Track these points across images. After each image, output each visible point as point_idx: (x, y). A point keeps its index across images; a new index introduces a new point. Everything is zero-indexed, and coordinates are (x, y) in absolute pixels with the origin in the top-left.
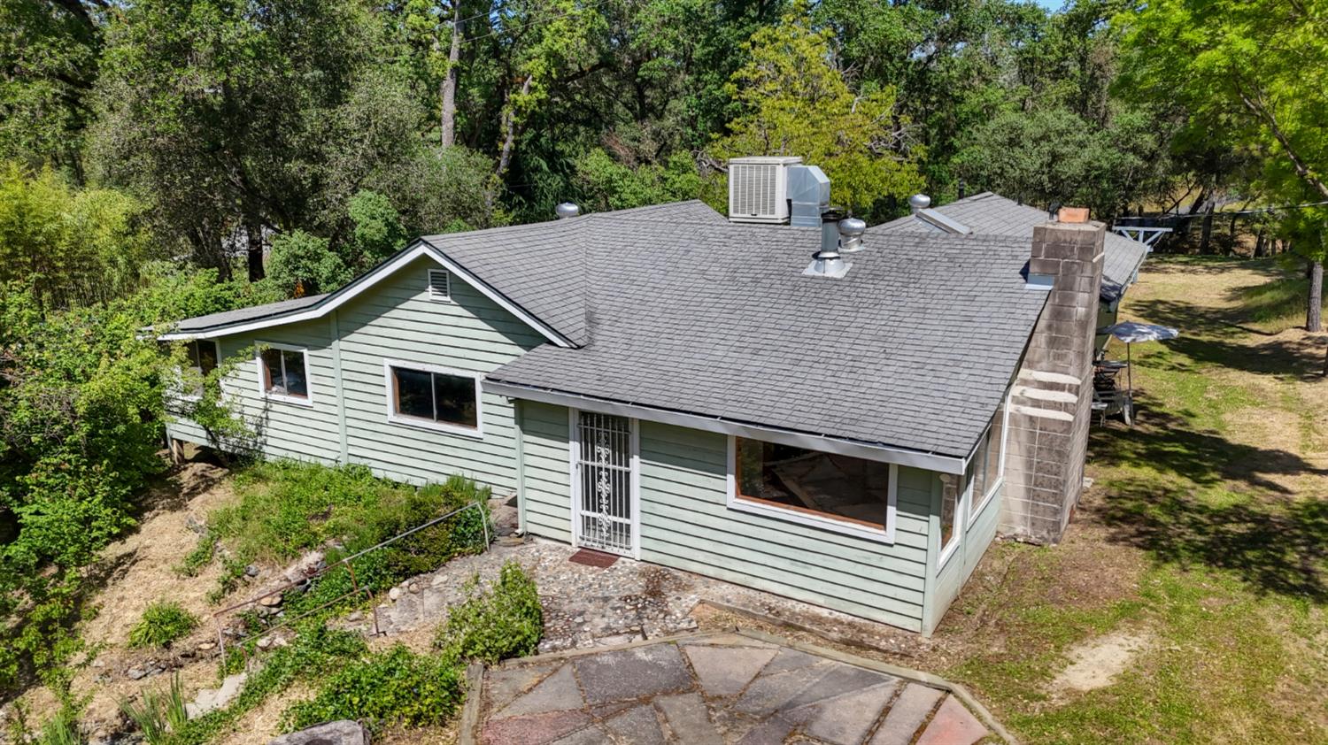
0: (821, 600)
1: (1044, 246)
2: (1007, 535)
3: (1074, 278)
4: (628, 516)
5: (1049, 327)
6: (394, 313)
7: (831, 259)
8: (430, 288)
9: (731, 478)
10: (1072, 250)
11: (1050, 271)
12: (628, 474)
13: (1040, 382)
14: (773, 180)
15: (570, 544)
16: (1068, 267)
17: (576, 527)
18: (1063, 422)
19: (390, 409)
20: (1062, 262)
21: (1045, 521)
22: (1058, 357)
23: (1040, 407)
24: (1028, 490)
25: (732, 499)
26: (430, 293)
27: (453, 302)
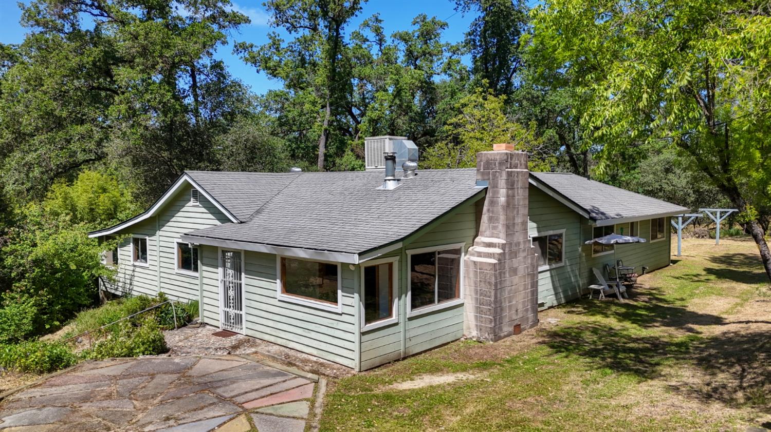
0: (315, 352)
1: (482, 163)
2: (468, 337)
3: (498, 181)
4: (241, 310)
5: (488, 210)
6: (180, 214)
7: (389, 180)
8: (192, 199)
9: (278, 281)
10: (495, 165)
11: (486, 177)
12: (241, 284)
13: (484, 243)
14: (384, 146)
15: (219, 328)
16: (494, 175)
17: (222, 317)
18: (490, 264)
19: (176, 266)
20: (491, 171)
21: (486, 327)
22: (495, 228)
23: (481, 256)
24: (477, 308)
25: (280, 295)
26: (192, 202)
27: (200, 206)
